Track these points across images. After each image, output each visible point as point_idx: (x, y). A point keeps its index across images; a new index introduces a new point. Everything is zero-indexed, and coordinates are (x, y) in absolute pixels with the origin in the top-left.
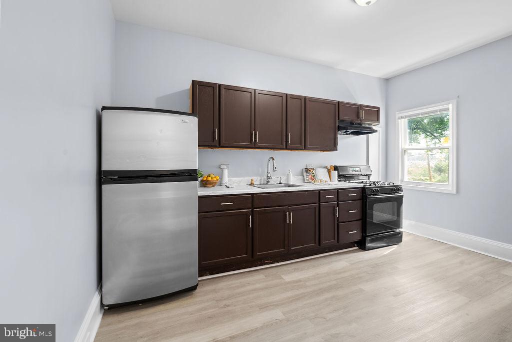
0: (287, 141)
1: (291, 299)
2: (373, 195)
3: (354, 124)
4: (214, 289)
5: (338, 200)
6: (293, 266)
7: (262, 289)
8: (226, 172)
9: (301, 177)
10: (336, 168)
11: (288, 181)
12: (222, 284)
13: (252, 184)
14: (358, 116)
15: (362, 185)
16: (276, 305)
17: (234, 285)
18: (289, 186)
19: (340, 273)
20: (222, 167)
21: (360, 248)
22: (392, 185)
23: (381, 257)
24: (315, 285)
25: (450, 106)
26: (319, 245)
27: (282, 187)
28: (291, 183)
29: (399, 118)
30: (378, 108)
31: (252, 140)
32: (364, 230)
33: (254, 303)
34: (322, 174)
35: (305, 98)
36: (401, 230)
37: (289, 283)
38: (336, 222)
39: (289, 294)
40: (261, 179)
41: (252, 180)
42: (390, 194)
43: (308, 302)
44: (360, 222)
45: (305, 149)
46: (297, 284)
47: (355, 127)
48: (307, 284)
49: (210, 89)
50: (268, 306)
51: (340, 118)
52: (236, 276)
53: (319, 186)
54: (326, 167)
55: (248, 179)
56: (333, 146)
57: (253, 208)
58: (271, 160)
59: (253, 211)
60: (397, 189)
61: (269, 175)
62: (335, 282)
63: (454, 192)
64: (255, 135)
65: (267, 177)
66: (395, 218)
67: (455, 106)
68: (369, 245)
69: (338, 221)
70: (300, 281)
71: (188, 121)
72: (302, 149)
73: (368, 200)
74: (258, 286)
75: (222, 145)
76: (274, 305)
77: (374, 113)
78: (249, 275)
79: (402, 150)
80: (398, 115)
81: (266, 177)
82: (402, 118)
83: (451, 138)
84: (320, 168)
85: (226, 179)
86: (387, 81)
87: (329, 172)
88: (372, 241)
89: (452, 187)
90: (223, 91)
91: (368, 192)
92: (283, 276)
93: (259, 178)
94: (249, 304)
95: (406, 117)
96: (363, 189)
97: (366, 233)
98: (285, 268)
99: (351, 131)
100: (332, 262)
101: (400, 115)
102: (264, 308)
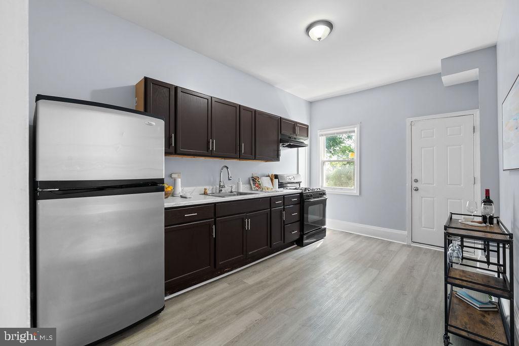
0: (240, 151)
1: (261, 300)
2: (308, 199)
3: (291, 138)
4: (182, 308)
5: (284, 205)
6: (251, 270)
7: (230, 297)
8: (179, 181)
9: (248, 186)
10: (276, 177)
11: (238, 190)
12: (188, 301)
13: (205, 193)
14: (294, 132)
15: (299, 191)
16: (251, 307)
17: (202, 299)
18: (241, 194)
19: (291, 269)
20: (174, 176)
21: (298, 245)
22: (319, 190)
23: (314, 251)
24: (275, 283)
25: (356, 129)
26: (271, 247)
27: (234, 195)
28: (241, 191)
29: (320, 136)
30: (308, 126)
31: (208, 148)
32: (302, 229)
33: (229, 312)
34: (266, 182)
35: (255, 111)
36: (325, 227)
37: (253, 286)
38: (283, 225)
39: (258, 295)
40: (213, 188)
41: (205, 189)
42: (318, 197)
43: (276, 298)
44: (298, 223)
45: (255, 159)
46: (261, 285)
47: (293, 141)
48: (269, 283)
49: (166, 90)
50: (243, 311)
51: (282, 133)
52: (199, 290)
53: (269, 194)
54: (269, 176)
55: (201, 189)
56: (276, 157)
57: (215, 217)
58: (225, 169)
59: (215, 220)
60: (322, 194)
61: (222, 184)
62: (290, 277)
63: (358, 195)
64: (213, 142)
65: (220, 186)
66: (321, 218)
67: (359, 129)
68: (305, 241)
69: (284, 223)
70: (262, 282)
71: (154, 124)
72: (253, 159)
73: (305, 203)
74: (225, 294)
75: (178, 152)
76: (248, 308)
77: (305, 129)
78: (213, 286)
79: (322, 161)
80: (319, 133)
81: (218, 186)
82: (322, 135)
83: (356, 154)
84: (264, 176)
85: (179, 190)
86: (311, 103)
87: (272, 180)
88: (307, 238)
89: (357, 191)
90: (180, 94)
91: (305, 198)
92: (245, 281)
93: (211, 187)
94: (225, 314)
95: (325, 135)
96: (301, 194)
97: (303, 232)
98: (243, 273)
99: (287, 144)
100: (281, 261)
101: (321, 133)
102: (239, 313)
